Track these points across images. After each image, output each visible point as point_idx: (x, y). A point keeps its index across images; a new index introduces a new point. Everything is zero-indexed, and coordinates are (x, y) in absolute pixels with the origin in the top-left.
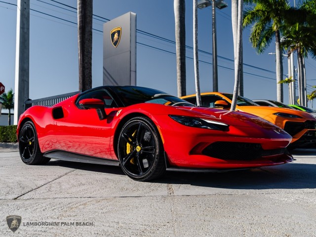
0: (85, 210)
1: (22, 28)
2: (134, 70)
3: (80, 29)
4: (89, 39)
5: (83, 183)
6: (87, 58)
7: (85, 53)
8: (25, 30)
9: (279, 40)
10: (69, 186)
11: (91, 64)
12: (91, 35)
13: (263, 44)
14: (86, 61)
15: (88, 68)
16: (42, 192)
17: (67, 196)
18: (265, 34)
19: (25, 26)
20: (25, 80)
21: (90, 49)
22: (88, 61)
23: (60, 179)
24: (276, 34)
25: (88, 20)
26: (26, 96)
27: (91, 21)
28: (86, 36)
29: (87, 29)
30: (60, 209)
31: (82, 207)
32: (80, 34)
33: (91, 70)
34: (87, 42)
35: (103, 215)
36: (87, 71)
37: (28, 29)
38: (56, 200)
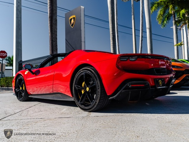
0: (35, 126)
1: (17, 17)
2: (84, 41)
3: (50, 17)
4: (55, 24)
5: (42, 110)
6: (54, 35)
7: (53, 32)
8: (19, 19)
9: (175, 19)
10: (33, 112)
11: (56, 39)
12: (56, 21)
13: (165, 22)
14: (54, 37)
15: (55, 41)
16: (16, 116)
17: (29, 118)
18: (167, 15)
19: (19, 17)
20: (20, 49)
21: (56, 30)
22: (55, 37)
23: (30, 108)
24: (173, 16)
25: (54, 12)
26: (20, 58)
27: (56, 13)
28: (54, 22)
29: (54, 18)
30: (21, 125)
31: (34, 124)
32: (50, 21)
33: (57, 42)
34: (54, 25)
35: (43, 128)
36: (54, 43)
37: (21, 18)
38: (22, 120)
